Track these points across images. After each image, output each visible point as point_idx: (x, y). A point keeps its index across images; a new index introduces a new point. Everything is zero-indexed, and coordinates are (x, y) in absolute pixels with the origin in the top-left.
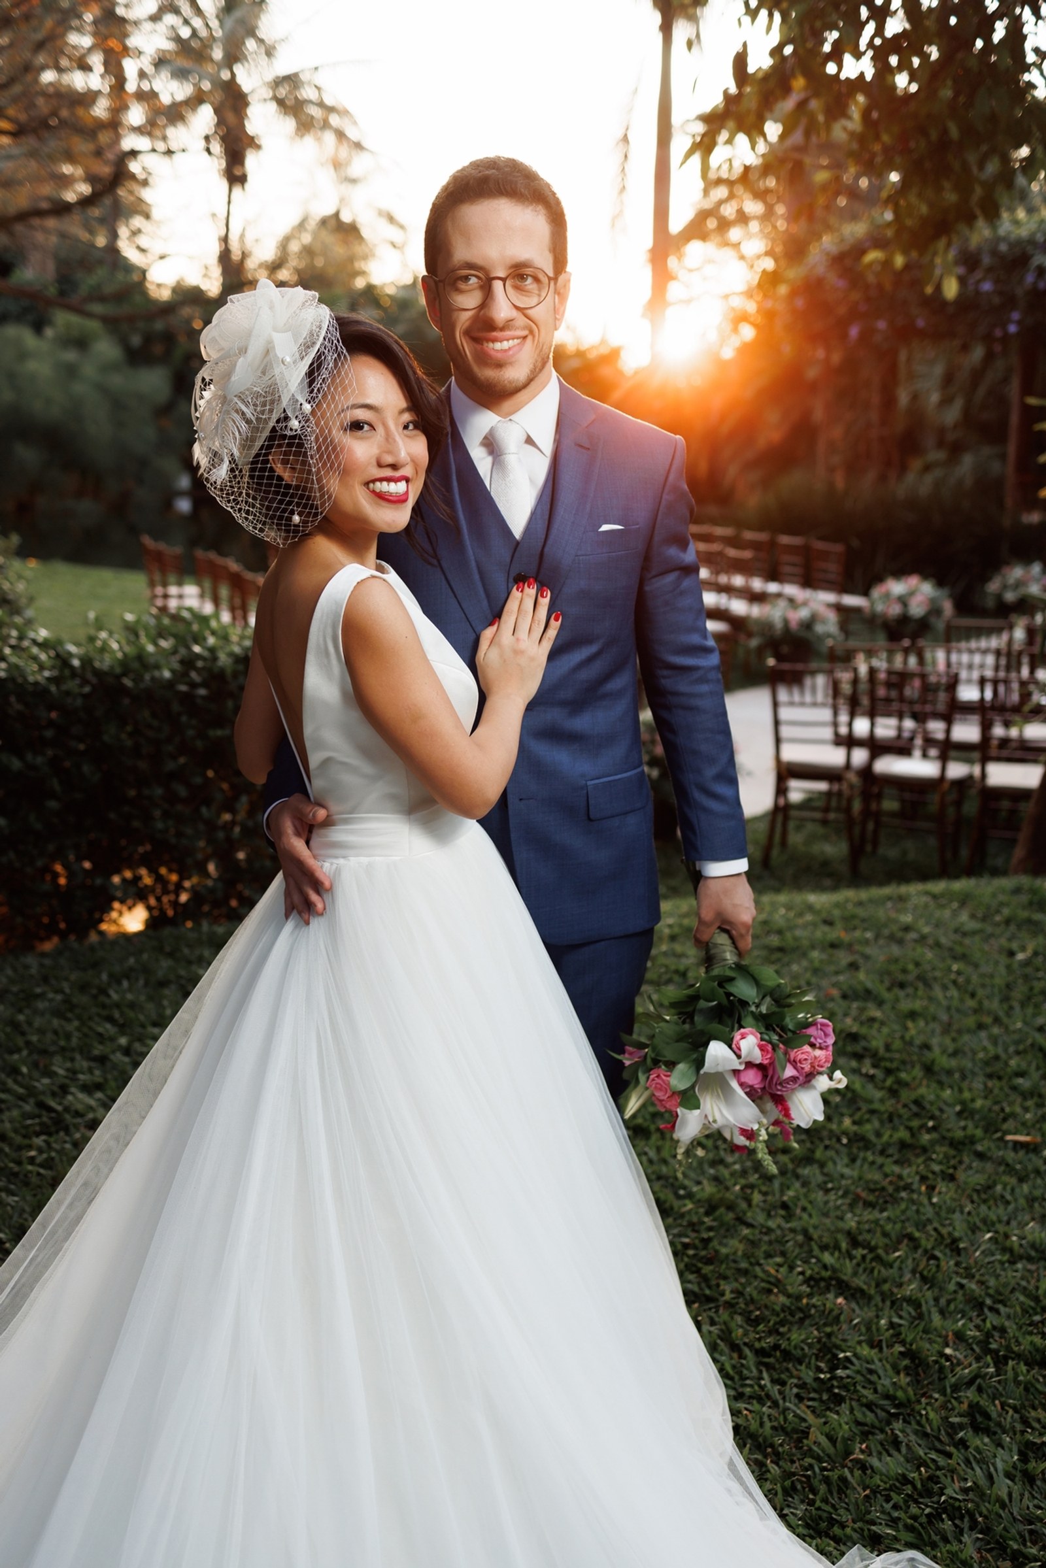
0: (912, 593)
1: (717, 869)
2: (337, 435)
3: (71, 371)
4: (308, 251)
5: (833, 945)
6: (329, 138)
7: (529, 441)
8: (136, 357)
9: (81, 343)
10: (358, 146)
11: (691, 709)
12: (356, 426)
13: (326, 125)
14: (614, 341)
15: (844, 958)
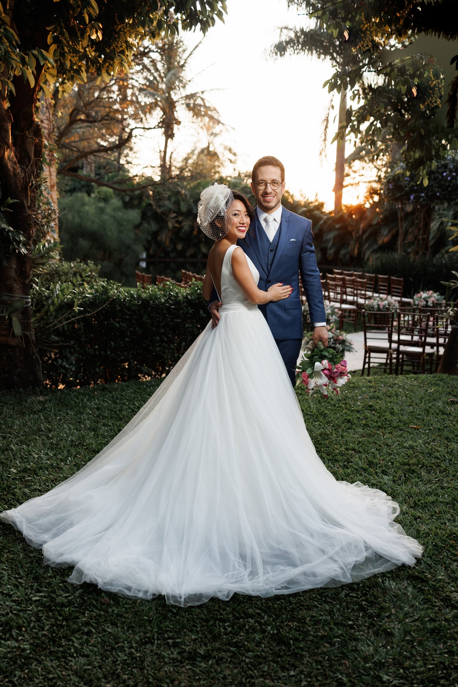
0: (429, 297)
1: (318, 324)
2: (231, 216)
3: (102, 210)
4: (196, 164)
5: (370, 387)
6: (207, 119)
7: (275, 220)
8: (127, 205)
9: (106, 199)
10: (219, 122)
11: (312, 285)
12: (235, 215)
13: (206, 114)
14: (320, 200)
15: (372, 390)
